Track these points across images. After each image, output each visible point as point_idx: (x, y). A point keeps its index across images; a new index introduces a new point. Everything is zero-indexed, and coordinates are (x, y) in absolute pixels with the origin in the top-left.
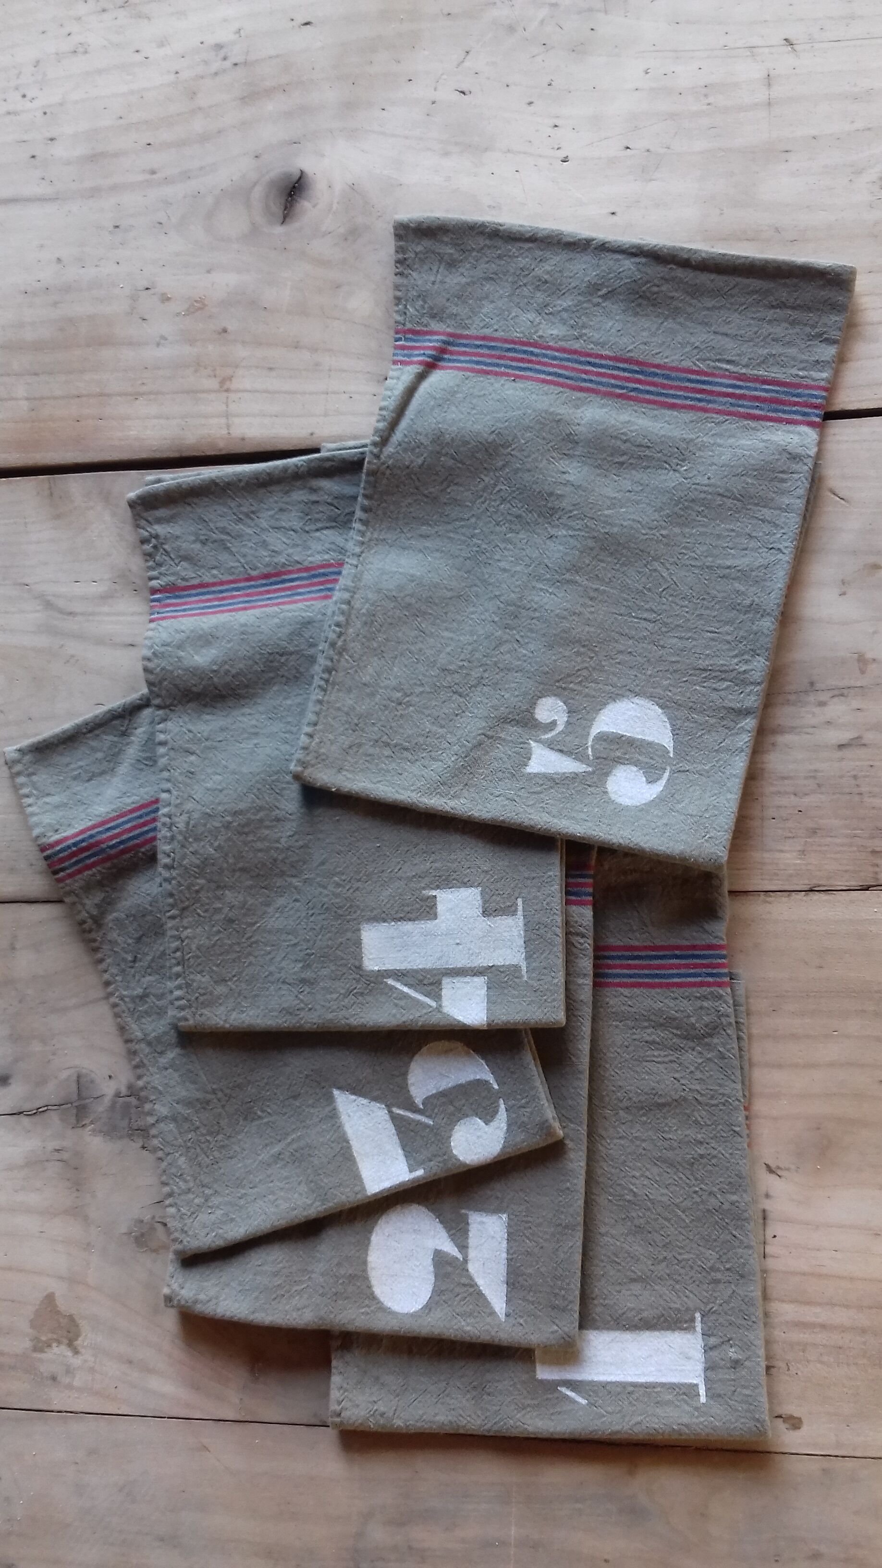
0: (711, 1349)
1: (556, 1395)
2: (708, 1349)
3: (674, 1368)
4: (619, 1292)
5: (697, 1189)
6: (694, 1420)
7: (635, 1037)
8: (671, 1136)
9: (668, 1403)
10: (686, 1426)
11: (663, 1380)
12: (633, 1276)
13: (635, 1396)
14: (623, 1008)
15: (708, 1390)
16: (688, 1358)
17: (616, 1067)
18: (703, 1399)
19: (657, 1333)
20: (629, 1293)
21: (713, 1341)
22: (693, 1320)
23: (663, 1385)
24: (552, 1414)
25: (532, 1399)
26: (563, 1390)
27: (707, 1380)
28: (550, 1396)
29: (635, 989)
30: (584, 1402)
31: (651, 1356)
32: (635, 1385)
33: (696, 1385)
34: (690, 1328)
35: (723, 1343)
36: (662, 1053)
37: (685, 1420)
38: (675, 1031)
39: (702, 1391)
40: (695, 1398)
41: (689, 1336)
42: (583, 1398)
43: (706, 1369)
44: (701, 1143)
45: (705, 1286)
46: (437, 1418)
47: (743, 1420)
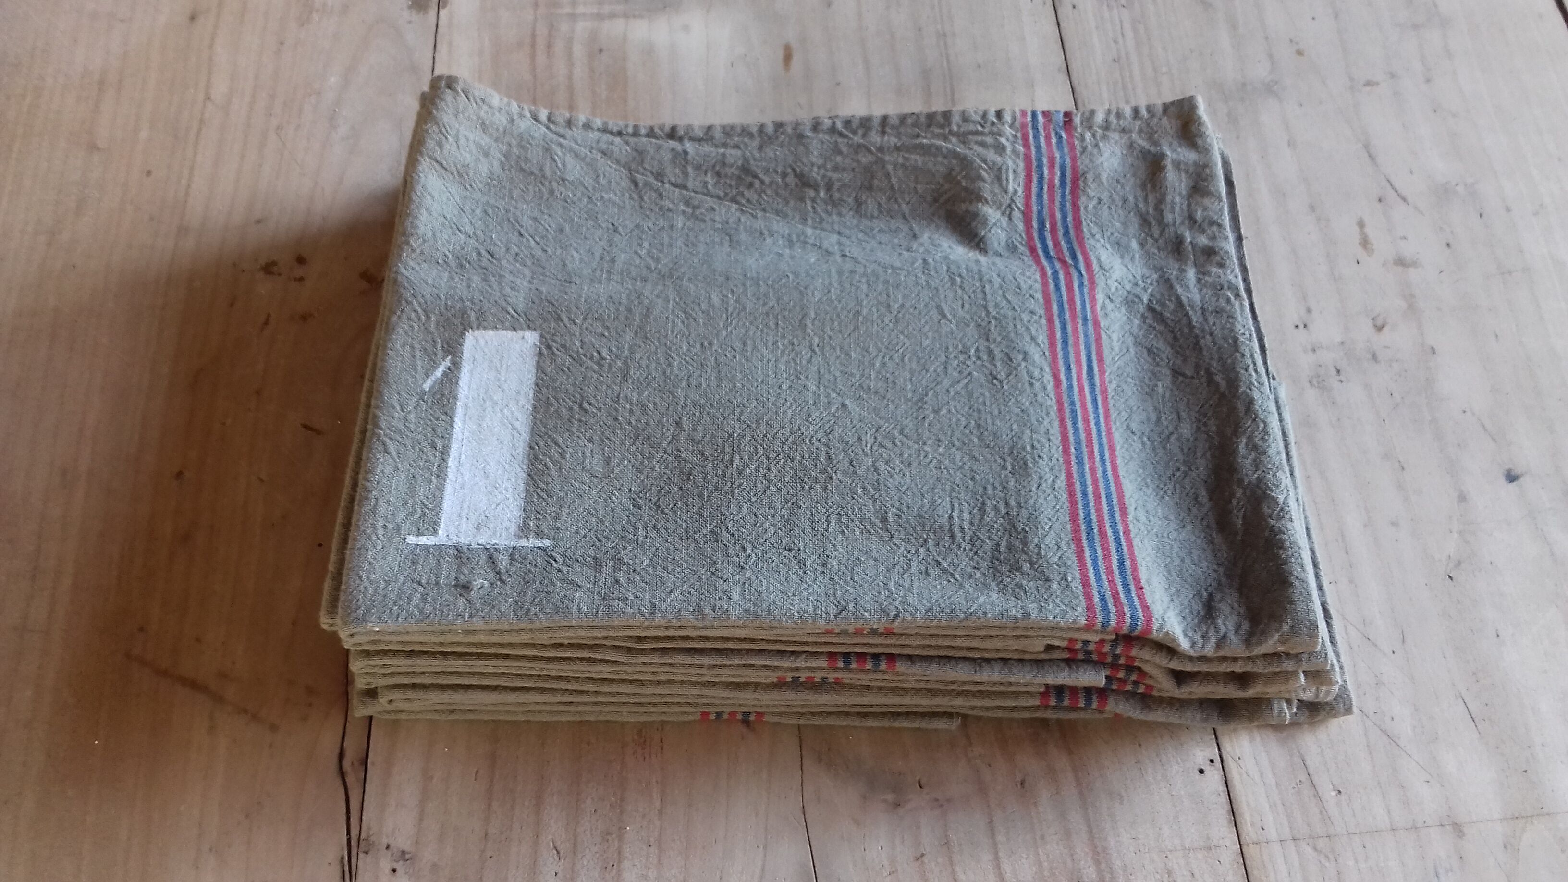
0: (491, 557)
1: (440, 353)
2: (491, 555)
3: (465, 506)
4: (590, 440)
5: (749, 551)
6: (381, 523)
7: (989, 487)
8: (833, 523)
9: (412, 491)
10: (374, 510)
11: (448, 489)
12: (614, 462)
13: (428, 449)
14: (1036, 477)
15: (426, 548)
16: (478, 528)
17: (940, 462)
18: (412, 539)
19: (522, 487)
20: (588, 454)
21: (503, 560)
22: (539, 535)
23: (441, 489)
24: (412, 347)
25: (438, 323)
26: (447, 362)
27: (439, 547)
28: (439, 346)
29: (1065, 496)
30: (427, 386)
31: (487, 477)
32: (444, 453)
33: (435, 532)
34: (524, 530)
35: (499, 573)
36: (966, 525)
37: (382, 509)
38: (1004, 543)
39: (423, 540)
40: (414, 530)
41: (513, 529)
42: (432, 387)
43: (458, 549)
44: (824, 565)
45: (591, 552)
46: (423, 211)
47: (371, 591)
